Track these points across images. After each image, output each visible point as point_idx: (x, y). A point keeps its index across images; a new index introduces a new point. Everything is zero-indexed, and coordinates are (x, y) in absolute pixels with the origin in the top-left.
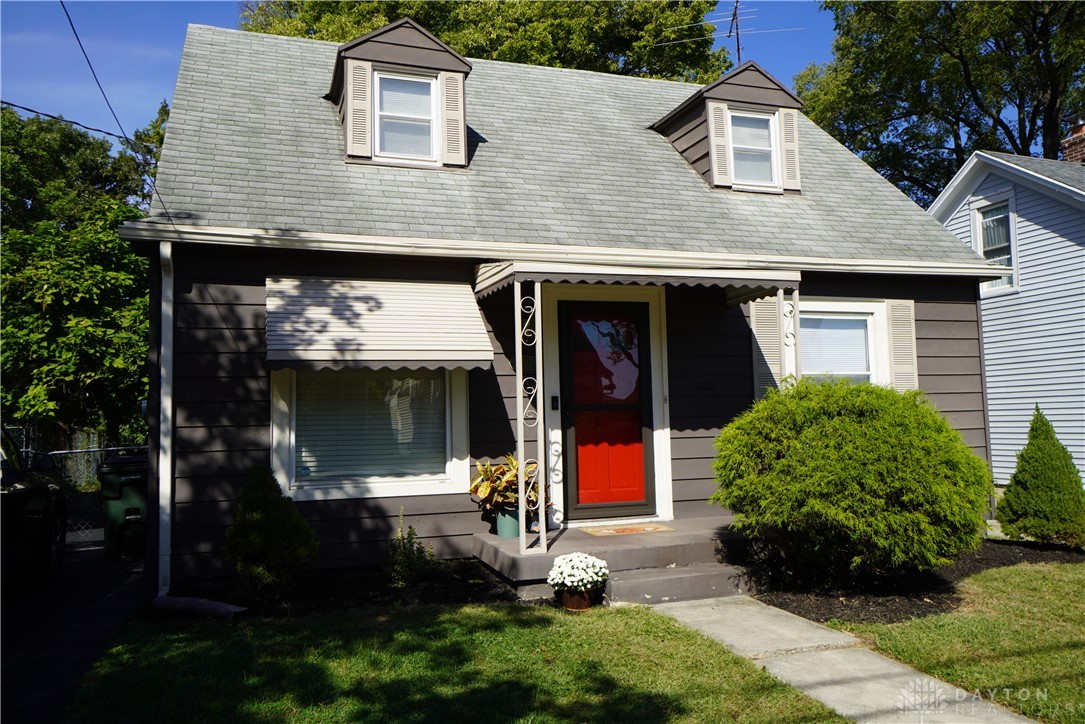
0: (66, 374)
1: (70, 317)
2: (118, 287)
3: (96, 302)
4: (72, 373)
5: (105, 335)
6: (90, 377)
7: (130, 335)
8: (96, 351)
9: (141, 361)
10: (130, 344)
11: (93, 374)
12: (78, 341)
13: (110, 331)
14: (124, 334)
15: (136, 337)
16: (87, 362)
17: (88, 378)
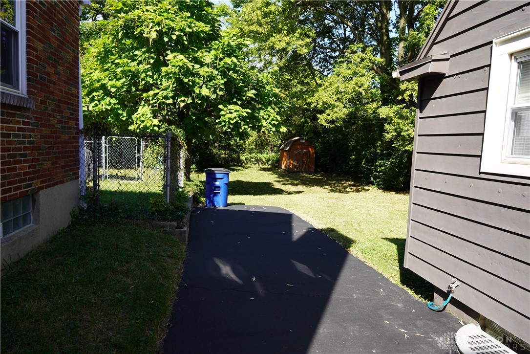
0: (166, 98)
1: (168, 52)
2: (199, 32)
3: (186, 43)
4: (171, 97)
5: (193, 69)
6: (184, 101)
7: (210, 70)
8: (189, 81)
9: (220, 91)
10: (212, 78)
11: (186, 99)
12: (177, 71)
13: (197, 66)
14: (206, 69)
15: (215, 72)
16: (183, 89)
17: (183, 101)
